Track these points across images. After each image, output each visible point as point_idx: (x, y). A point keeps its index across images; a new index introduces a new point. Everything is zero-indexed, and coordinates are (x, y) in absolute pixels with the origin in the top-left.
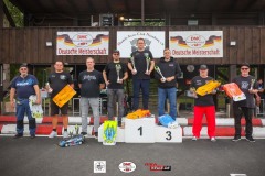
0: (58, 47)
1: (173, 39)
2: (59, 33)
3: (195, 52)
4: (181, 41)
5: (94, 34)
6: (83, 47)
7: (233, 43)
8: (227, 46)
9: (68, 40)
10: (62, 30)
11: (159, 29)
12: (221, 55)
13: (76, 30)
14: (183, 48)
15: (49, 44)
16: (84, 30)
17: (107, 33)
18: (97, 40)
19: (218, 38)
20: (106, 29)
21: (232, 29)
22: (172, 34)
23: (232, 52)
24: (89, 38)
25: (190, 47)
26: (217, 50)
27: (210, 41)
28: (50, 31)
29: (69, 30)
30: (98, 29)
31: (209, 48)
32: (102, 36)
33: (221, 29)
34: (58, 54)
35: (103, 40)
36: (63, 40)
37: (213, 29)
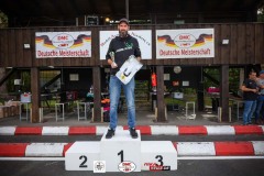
0: (37, 49)
1: (161, 38)
2: (38, 34)
3: (184, 52)
4: (169, 40)
5: (75, 35)
6: (64, 49)
7: (226, 42)
8: (218, 45)
9: (48, 42)
10: (41, 30)
11: (146, 28)
12: (212, 55)
13: (56, 30)
14: (171, 48)
15: (27, 46)
16: (64, 30)
17: (89, 33)
18: (79, 41)
19: (209, 36)
20: (88, 29)
21: (224, 26)
22: (159, 33)
23: (224, 51)
24: (70, 39)
25: (179, 47)
26: (207, 50)
27: (201, 40)
28: (28, 33)
29: (48, 30)
30: (80, 29)
31: (200, 47)
32: (83, 36)
33: (211, 26)
34: (37, 57)
35: (84, 41)
36: (42, 42)
37: (203, 27)
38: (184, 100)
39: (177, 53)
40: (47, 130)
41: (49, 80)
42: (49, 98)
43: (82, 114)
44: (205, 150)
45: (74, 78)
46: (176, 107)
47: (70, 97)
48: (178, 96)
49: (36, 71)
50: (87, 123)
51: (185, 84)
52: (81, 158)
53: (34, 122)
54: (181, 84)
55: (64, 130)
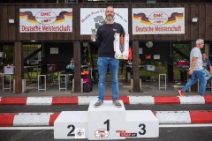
0: (21, 25)
1: (136, 16)
2: (22, 10)
3: (157, 29)
4: (144, 18)
5: (58, 11)
6: (47, 24)
7: (195, 20)
8: (188, 23)
9: (31, 17)
10: (25, 7)
11: (123, 6)
12: (182, 31)
13: (39, 7)
14: (146, 25)
15: (12, 21)
16: (47, 7)
17: (70, 10)
18: (60, 17)
19: (180, 15)
20: (69, 6)
21: (193, 6)
22: (136, 11)
23: (193, 28)
24: (53, 15)
25: (153, 23)
26: (179, 27)
27: (172, 18)
28: (13, 8)
29: (31, 7)
30: (62, 6)
31: (171, 24)
32: (65, 12)
33: (183, 6)
34: (21, 31)
35: (66, 17)
36: (26, 17)
37: (175, 6)
38: (156, 72)
39: (151, 29)
40: (31, 100)
41: (30, 53)
42: (30, 70)
43: (63, 85)
44: (181, 119)
45: (54, 51)
46: (149, 78)
47: (50, 69)
48: (151, 68)
49: (20, 44)
50: (68, 93)
51: (157, 57)
52: (69, 127)
53: (17, 93)
54: (152, 57)
55: (48, 100)
